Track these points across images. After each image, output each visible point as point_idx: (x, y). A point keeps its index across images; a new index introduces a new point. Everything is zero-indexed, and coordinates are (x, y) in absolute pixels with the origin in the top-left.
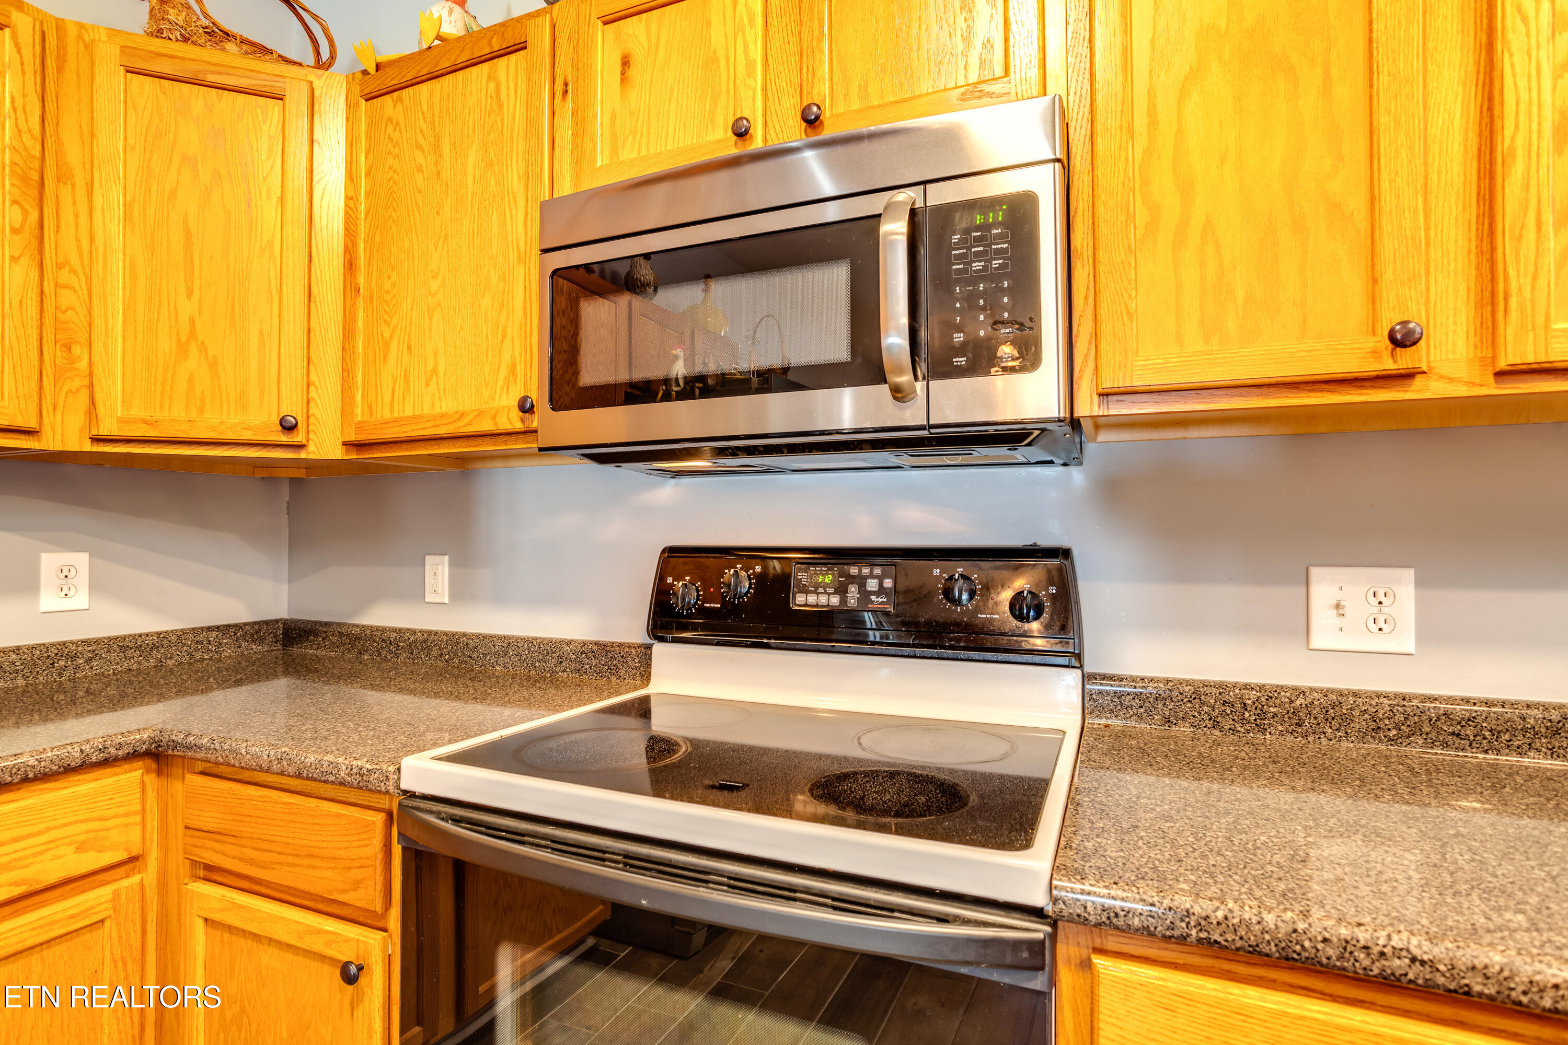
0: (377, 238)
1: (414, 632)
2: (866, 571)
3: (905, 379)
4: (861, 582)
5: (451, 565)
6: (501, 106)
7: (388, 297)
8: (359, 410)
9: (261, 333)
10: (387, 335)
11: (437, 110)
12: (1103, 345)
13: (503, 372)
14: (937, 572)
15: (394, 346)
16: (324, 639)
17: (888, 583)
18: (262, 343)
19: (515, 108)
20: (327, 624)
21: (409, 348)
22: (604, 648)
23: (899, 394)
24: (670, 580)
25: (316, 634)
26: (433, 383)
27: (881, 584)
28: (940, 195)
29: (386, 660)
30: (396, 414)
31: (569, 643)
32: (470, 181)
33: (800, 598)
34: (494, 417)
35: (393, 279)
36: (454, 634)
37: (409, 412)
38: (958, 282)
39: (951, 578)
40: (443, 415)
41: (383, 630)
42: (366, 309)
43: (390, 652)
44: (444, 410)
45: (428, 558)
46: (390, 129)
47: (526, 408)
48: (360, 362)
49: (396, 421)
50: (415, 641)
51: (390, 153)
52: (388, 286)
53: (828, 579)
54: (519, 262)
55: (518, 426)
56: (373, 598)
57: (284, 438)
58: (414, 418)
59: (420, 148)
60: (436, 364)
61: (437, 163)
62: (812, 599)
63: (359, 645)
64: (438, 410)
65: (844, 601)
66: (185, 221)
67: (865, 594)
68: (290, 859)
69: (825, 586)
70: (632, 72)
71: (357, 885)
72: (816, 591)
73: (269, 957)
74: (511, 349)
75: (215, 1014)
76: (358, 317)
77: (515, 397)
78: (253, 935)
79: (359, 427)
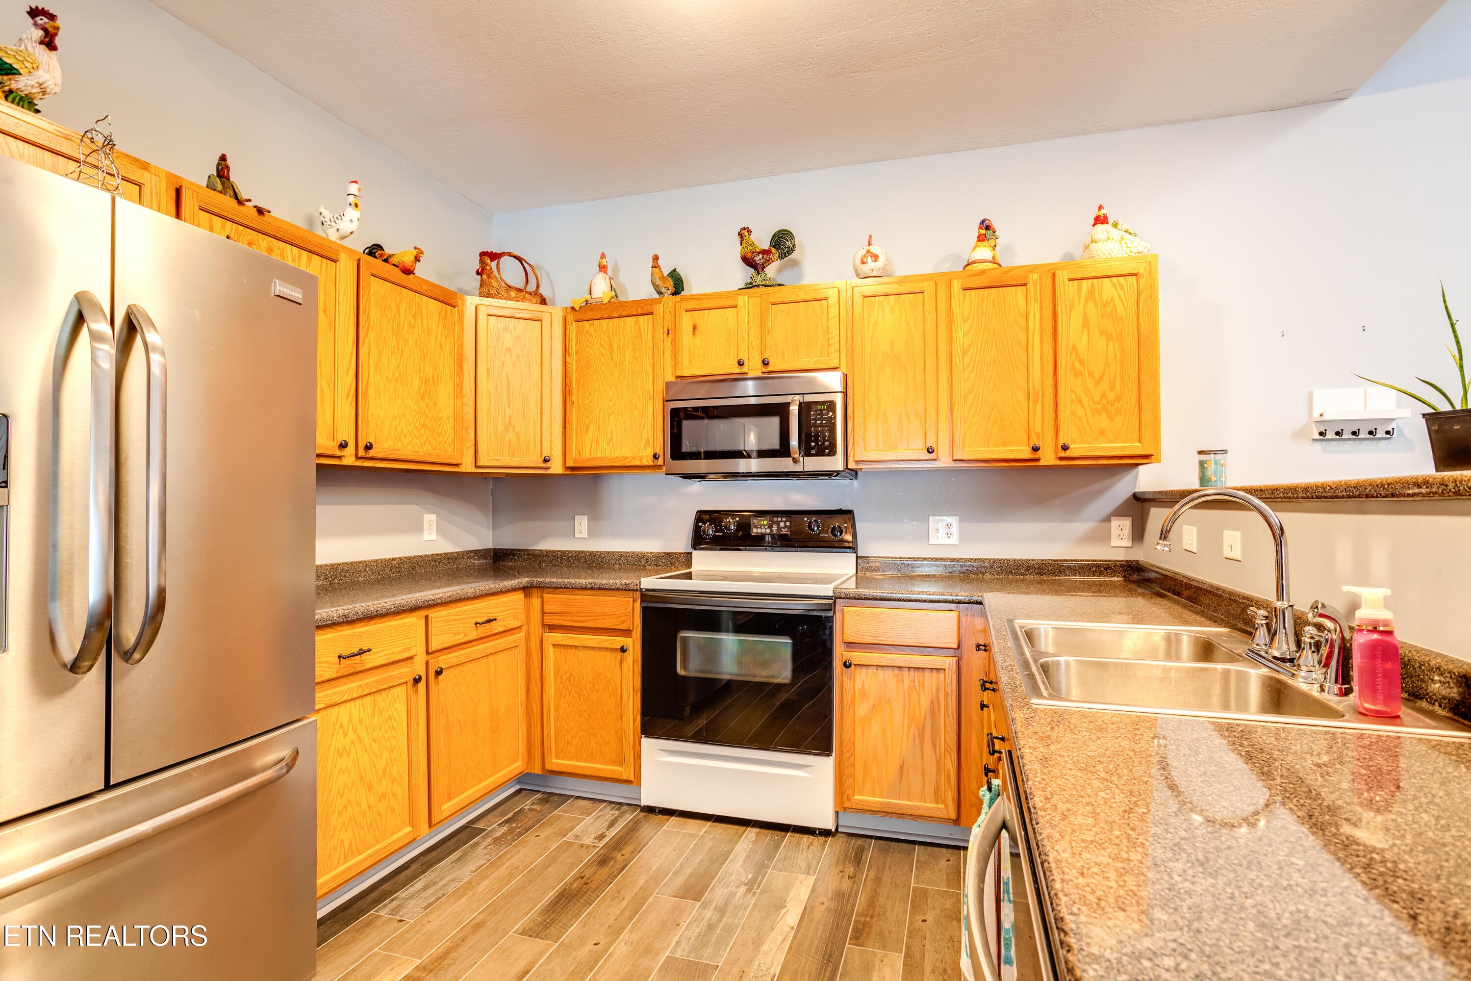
0: (582, 381)
1: (571, 552)
2: (780, 519)
3: (796, 456)
4: (778, 523)
5: (588, 520)
6: (641, 335)
7: (587, 407)
8: (574, 454)
9: (534, 422)
10: (587, 422)
11: (611, 331)
12: (856, 448)
13: (643, 442)
14: (806, 519)
15: (591, 428)
16: (518, 557)
17: (788, 524)
18: (534, 425)
19: (647, 337)
20: (519, 550)
21: (599, 429)
22: (668, 555)
23: (795, 461)
24: (700, 524)
25: (514, 555)
26: (611, 444)
27: (785, 524)
28: (808, 398)
29: (555, 565)
30: (592, 456)
31: (651, 553)
32: (627, 363)
33: (755, 530)
34: (641, 460)
35: (590, 399)
36: (592, 552)
37: (599, 455)
38: (813, 427)
39: (810, 522)
40: (617, 458)
41: (553, 551)
42: (576, 411)
43: (558, 561)
44: (616, 455)
45: (576, 517)
46: (587, 336)
47: (655, 457)
48: (574, 433)
49: (594, 459)
50: (572, 556)
51: (588, 346)
52: (587, 402)
53: (765, 522)
54: (650, 399)
55: (652, 464)
56: (544, 537)
57: (544, 465)
58: (602, 458)
59: (603, 346)
60: (612, 436)
61: (611, 354)
62: (759, 530)
63: (539, 559)
64: (613, 455)
65: (771, 530)
66: (507, 375)
67: (779, 528)
68: (594, 618)
69: (764, 525)
70: (697, 332)
71: (623, 622)
72: (760, 527)
73: (582, 654)
74: (647, 433)
75: (559, 678)
76: (573, 414)
77: (650, 452)
78: (576, 647)
79: (575, 460)
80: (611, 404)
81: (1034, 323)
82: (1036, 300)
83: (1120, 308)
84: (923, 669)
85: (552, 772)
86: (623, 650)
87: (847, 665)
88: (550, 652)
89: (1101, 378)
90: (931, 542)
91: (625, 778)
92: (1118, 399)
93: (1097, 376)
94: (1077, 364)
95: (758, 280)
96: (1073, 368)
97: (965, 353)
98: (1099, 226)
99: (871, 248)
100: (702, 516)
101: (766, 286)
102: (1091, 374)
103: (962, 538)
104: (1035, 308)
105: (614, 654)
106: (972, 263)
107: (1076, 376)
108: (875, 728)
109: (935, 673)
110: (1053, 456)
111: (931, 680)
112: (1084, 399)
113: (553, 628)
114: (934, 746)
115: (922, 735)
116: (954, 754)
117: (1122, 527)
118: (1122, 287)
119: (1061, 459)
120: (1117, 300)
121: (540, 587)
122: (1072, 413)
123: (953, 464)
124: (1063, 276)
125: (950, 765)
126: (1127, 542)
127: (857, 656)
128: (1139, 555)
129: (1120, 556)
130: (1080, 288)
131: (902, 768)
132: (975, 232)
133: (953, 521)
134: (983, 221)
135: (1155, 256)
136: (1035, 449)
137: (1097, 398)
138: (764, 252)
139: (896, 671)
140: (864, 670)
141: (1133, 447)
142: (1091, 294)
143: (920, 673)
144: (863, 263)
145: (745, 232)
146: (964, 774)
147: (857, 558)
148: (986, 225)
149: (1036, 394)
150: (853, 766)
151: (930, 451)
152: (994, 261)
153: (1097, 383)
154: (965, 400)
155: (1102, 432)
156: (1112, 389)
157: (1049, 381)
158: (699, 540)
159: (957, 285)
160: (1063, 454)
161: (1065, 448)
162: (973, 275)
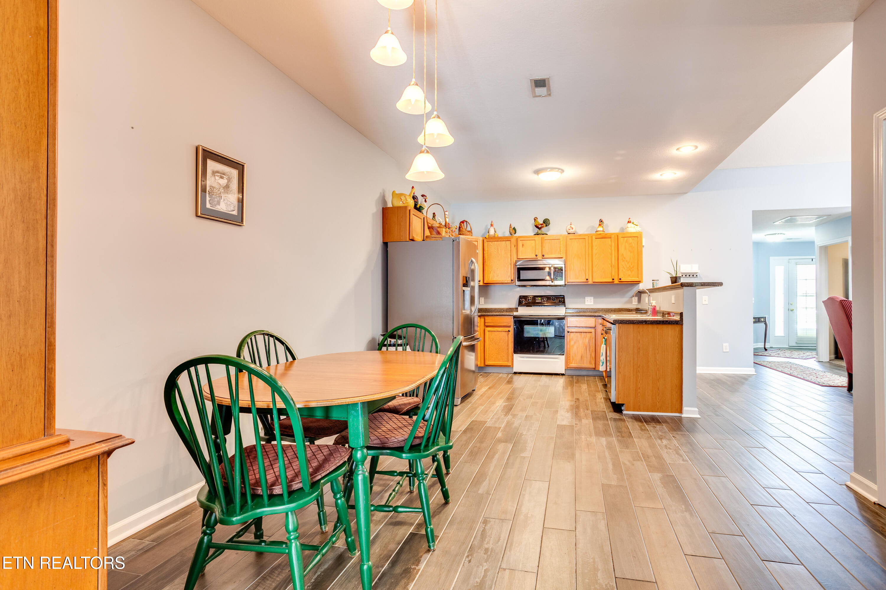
0: (489, 259)
4: (543, 299)
5: (484, 299)
7: (491, 266)
8: (487, 279)
10: (491, 270)
11: (498, 245)
12: (568, 278)
13: (509, 276)
15: (492, 272)
19: (508, 247)
21: (494, 273)
22: (513, 307)
23: (552, 282)
24: (521, 300)
26: (498, 277)
28: (556, 266)
30: (492, 280)
32: (503, 254)
33: (537, 301)
34: (508, 281)
35: (491, 264)
36: (486, 308)
37: (494, 280)
46: (491, 246)
47: (512, 280)
48: (487, 274)
51: (491, 249)
54: (510, 265)
55: (510, 282)
59: (496, 249)
60: (499, 274)
61: (498, 252)
64: (499, 280)
68: (499, 323)
70: (524, 247)
71: (509, 324)
72: (539, 300)
73: (496, 333)
74: (509, 274)
75: (489, 340)
76: (486, 268)
77: (510, 279)
78: (495, 331)
79: (487, 281)
80: (498, 265)
81: (613, 248)
82: (613, 242)
83: (633, 245)
84: (587, 332)
85: (487, 365)
86: (509, 331)
87: (568, 332)
88: (487, 333)
89: (629, 262)
90: (586, 304)
91: (509, 365)
92: (633, 267)
93: (628, 261)
94: (623, 258)
95: (540, 232)
96: (622, 259)
97: (596, 255)
98: (629, 223)
99: (571, 226)
100: (521, 297)
101: (542, 234)
102: (627, 261)
103: (594, 302)
104: (613, 244)
105: (506, 333)
106: (597, 231)
107: (623, 261)
108: (575, 347)
109: (589, 333)
110: (617, 281)
111: (588, 335)
112: (625, 267)
113: (487, 326)
114: (589, 350)
115: (586, 348)
116: (594, 353)
117: (635, 300)
118: (634, 240)
119: (619, 282)
120: (633, 243)
121: (484, 316)
122: (622, 270)
123: (593, 283)
124: (620, 236)
125: (593, 355)
126: (637, 303)
127: (570, 330)
128: (639, 307)
129: (635, 307)
130: (624, 239)
131: (582, 357)
132: (598, 223)
133: (592, 298)
134: (600, 220)
135: (642, 232)
136: (613, 279)
137: (628, 267)
138: (542, 224)
139: (580, 333)
140: (572, 333)
141: (637, 279)
142: (627, 241)
143: (586, 333)
144: (569, 230)
145: (536, 219)
146: (596, 358)
147: (566, 308)
148: (601, 221)
149: (613, 266)
150: (570, 357)
151: (587, 280)
152: (603, 231)
153: (628, 263)
154: (596, 267)
155: (629, 275)
156: (632, 264)
157: (617, 262)
158: (520, 303)
159: (594, 237)
160: (620, 281)
161: (620, 279)
162: (598, 235)
